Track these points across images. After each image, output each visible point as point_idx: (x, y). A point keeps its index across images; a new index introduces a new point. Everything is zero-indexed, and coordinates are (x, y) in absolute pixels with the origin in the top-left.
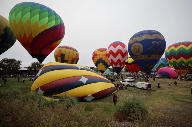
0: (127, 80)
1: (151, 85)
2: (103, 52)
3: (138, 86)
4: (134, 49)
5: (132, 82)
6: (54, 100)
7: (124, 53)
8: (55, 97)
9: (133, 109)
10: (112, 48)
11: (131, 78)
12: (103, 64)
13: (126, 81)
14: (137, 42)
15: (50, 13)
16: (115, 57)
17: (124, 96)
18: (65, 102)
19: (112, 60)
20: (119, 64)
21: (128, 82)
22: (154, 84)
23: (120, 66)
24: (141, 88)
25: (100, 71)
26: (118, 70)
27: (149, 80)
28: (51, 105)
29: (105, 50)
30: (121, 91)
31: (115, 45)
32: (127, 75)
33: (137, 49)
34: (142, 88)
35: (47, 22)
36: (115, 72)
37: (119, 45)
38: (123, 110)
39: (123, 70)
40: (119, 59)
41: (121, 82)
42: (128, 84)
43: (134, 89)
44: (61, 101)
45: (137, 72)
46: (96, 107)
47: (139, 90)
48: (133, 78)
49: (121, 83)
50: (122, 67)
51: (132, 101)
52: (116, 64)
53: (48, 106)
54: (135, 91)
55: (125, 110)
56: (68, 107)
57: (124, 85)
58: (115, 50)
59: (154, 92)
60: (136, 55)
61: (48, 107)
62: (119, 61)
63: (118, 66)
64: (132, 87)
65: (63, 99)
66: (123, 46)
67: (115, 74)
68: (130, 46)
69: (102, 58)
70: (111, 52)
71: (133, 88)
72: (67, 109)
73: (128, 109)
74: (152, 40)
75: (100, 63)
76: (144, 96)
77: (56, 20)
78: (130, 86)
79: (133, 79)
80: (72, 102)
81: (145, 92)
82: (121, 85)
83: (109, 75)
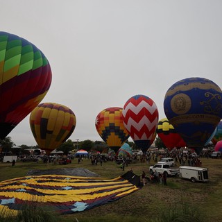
0: (162, 163)
1: (208, 172)
2: (114, 113)
3: (184, 176)
4: (175, 104)
5: (171, 166)
7: (152, 114)
10: (131, 106)
11: (169, 160)
12: (116, 135)
13: (160, 166)
15: (26, 48)
16: (137, 121)
19: (132, 127)
20: (144, 134)
21: (165, 167)
22: (212, 169)
23: (148, 136)
24: (190, 178)
25: (112, 148)
26: (144, 146)
27: (201, 163)
29: (118, 109)
30: (153, 187)
31: (136, 100)
32: (159, 154)
33: (181, 104)
34: (192, 178)
35: (19, 63)
37: (143, 101)
39: (153, 145)
40: (145, 125)
41: (151, 167)
42: (165, 172)
43: (177, 181)
47: (186, 182)
48: (172, 160)
49: (151, 169)
50: (150, 139)
52: (140, 134)
54: (179, 185)
59: (216, 187)
62: (145, 127)
63: (144, 137)
66: (150, 102)
67: (139, 153)
69: (114, 124)
70: (130, 113)
71: (175, 180)
74: (205, 91)
76: (198, 195)
77: (35, 59)
78: (169, 176)
79: (173, 162)
81: (198, 188)
83: (128, 155)
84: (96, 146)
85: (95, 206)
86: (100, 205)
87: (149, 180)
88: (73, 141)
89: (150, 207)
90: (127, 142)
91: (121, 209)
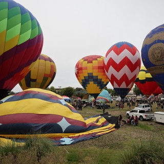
0: (138, 109)
3: (158, 120)
4: (153, 55)
5: (147, 112)
6: (16, 144)
7: (133, 63)
8: (18, 139)
9: (151, 160)
10: (113, 55)
11: (146, 106)
12: (94, 83)
13: (136, 111)
14: (159, 41)
16: (118, 71)
17: (134, 136)
18: (35, 147)
19: (112, 76)
20: (124, 83)
21: (141, 112)
23: (127, 85)
25: (92, 95)
26: (122, 93)
28: (12, 153)
30: (129, 128)
31: (118, 48)
32: (138, 101)
33: (160, 55)
36: (118, 95)
37: (126, 49)
38: (132, 161)
39: (131, 92)
40: (125, 74)
41: (128, 112)
42: (141, 116)
43: (151, 124)
44: (29, 145)
45: (156, 94)
46: (86, 155)
47: (159, 125)
48: (148, 106)
49: (128, 114)
50: (129, 87)
51: (147, 146)
52: (119, 83)
53: (6, 155)
54: (152, 128)
55: (135, 161)
56: (40, 155)
57: (133, 118)
58: (118, 59)
60: (156, 65)
61: (6, 157)
62: (125, 77)
63: (123, 86)
64: (148, 120)
65: (31, 142)
67: (117, 99)
68: (145, 49)
70: (111, 62)
71: (149, 123)
72: (38, 160)
73: (142, 159)
75: (90, 82)
79: (150, 108)
80: (46, 147)
82: (129, 118)
83: (107, 102)
84: (77, 93)
85: (79, 141)
86: (83, 140)
87: (125, 123)
88: (55, 88)
89: (125, 144)
90: (106, 89)
91: (100, 144)
